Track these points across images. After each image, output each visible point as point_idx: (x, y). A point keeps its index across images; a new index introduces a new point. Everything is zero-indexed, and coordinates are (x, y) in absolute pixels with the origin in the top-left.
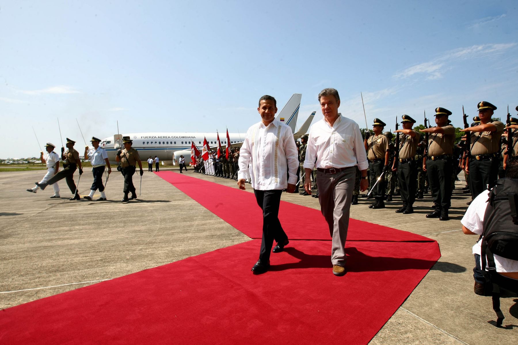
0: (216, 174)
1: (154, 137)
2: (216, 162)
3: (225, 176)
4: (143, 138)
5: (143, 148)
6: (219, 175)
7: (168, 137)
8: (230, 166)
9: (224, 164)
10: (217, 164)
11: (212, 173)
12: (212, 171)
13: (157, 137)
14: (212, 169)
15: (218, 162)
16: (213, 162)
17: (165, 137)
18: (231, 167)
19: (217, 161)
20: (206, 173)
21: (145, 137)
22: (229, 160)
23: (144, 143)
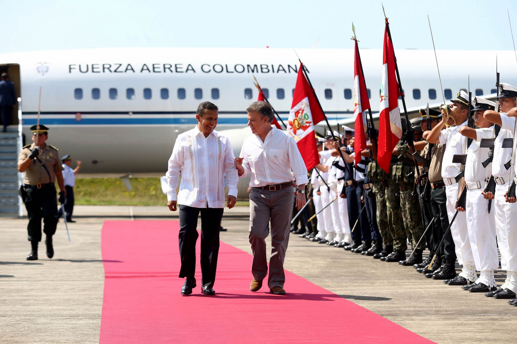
0: (356, 237)
1: (123, 68)
2: (356, 184)
3: (390, 249)
4: (76, 72)
5: (73, 116)
6: (368, 246)
7: (184, 69)
8: (404, 204)
9: (382, 191)
10: (358, 190)
11: (343, 236)
12: (340, 227)
13: (138, 68)
14: (341, 217)
15: (362, 182)
16: (343, 182)
17: (173, 69)
18: (407, 206)
19: (357, 179)
20: (319, 235)
21: (84, 69)
22: (399, 174)
23: (79, 92)
